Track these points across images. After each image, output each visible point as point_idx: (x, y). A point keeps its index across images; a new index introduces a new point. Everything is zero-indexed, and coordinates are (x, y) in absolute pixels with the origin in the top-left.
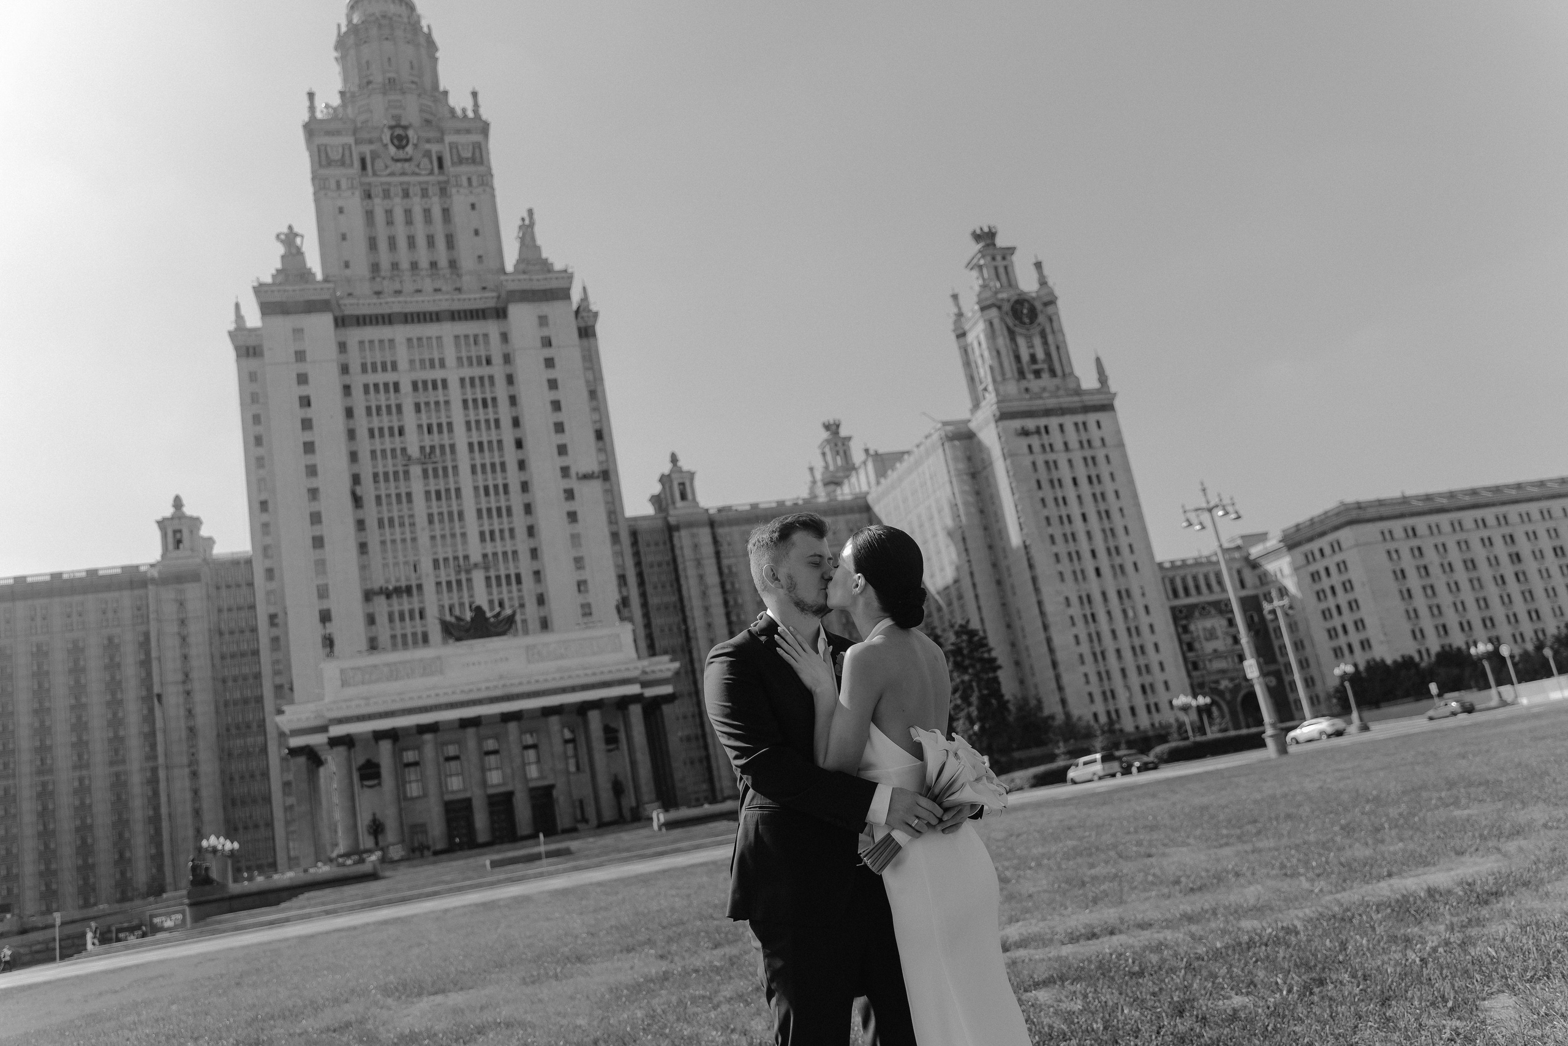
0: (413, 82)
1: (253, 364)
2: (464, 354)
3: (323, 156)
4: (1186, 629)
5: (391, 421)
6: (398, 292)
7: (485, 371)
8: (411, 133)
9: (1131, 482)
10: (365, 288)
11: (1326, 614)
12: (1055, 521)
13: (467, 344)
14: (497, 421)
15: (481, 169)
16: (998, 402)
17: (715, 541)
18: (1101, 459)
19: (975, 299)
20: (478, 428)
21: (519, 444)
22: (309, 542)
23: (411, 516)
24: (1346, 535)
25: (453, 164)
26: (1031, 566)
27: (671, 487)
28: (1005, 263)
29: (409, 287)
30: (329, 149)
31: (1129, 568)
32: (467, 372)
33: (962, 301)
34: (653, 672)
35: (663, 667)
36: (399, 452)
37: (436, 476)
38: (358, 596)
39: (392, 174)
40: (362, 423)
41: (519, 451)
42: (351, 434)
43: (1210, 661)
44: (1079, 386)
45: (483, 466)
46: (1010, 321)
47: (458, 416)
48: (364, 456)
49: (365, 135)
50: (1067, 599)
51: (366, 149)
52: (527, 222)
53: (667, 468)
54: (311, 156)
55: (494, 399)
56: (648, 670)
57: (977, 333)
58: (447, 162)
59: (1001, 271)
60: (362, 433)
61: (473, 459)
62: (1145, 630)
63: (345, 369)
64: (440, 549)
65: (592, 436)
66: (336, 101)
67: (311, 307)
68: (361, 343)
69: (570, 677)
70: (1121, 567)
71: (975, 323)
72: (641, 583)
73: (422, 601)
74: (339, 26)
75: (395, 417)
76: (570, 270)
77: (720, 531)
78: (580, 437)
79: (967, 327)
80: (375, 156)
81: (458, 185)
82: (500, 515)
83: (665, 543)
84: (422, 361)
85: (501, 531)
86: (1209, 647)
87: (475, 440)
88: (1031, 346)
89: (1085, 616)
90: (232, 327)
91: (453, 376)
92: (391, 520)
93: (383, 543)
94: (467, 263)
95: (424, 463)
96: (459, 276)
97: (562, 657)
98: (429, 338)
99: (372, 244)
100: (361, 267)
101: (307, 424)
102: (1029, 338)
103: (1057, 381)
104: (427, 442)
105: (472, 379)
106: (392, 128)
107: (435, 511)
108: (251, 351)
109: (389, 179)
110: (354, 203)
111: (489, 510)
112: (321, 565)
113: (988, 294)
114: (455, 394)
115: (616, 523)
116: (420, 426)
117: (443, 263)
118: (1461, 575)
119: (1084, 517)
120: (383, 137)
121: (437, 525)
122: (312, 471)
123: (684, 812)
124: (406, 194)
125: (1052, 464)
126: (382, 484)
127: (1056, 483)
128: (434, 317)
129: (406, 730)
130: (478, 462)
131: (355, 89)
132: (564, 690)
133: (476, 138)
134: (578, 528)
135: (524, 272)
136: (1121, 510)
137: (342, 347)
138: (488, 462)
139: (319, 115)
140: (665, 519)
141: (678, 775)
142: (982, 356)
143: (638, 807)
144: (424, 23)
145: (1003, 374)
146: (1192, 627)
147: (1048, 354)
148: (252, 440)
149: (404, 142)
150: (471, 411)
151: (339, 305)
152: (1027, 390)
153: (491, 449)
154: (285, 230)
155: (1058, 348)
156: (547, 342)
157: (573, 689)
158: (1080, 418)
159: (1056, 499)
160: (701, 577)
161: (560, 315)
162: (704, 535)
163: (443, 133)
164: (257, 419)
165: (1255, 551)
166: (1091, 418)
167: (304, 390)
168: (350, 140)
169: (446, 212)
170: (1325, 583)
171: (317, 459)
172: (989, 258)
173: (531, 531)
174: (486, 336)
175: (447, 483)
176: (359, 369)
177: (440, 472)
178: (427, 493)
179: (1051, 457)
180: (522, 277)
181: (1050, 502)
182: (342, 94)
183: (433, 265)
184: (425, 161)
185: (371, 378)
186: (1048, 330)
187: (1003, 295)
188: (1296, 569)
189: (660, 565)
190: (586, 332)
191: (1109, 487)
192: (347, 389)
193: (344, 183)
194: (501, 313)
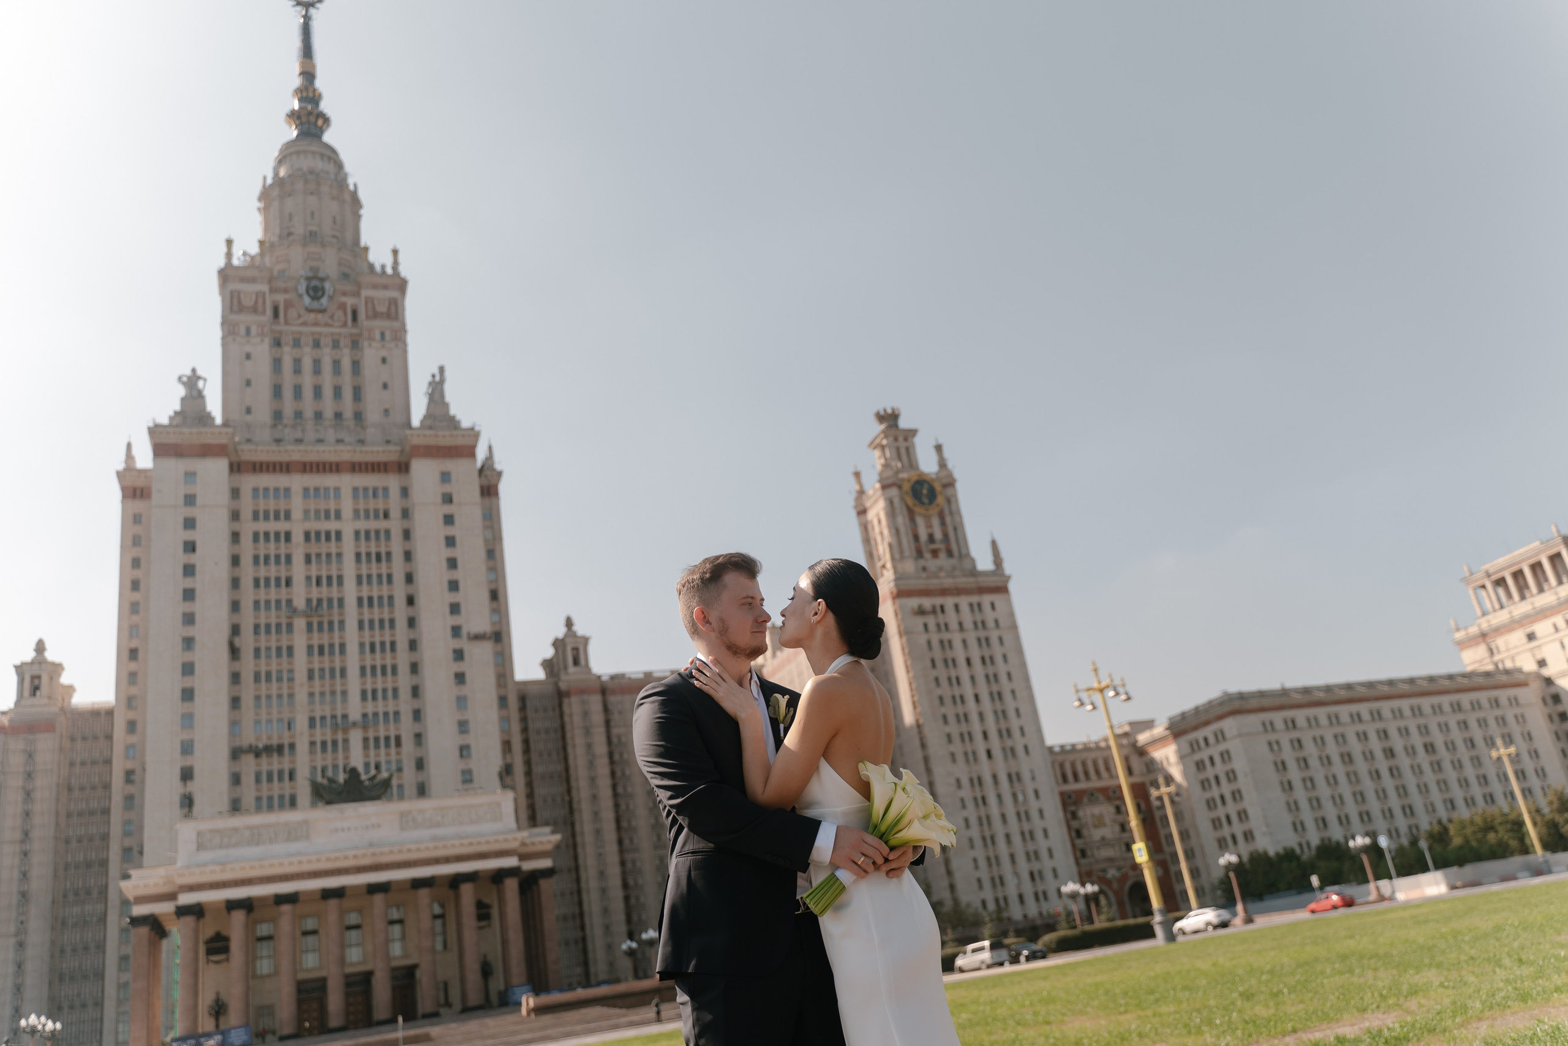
0: (334, 236)
1: (139, 505)
2: (361, 506)
3: (235, 301)
4: (1074, 815)
5: (278, 571)
6: (299, 441)
7: (382, 524)
8: (327, 285)
9: (1023, 665)
10: (265, 435)
11: (1210, 804)
12: (948, 700)
13: (366, 497)
14: (390, 576)
15: (396, 324)
16: (896, 580)
17: (606, 709)
18: (994, 640)
19: (876, 477)
20: (369, 582)
21: (411, 601)
22: (178, 694)
23: (291, 671)
24: (1229, 725)
25: (367, 317)
26: (923, 746)
27: (564, 651)
28: (906, 444)
29: (311, 435)
30: (242, 296)
31: (1020, 751)
32: (363, 525)
33: (864, 479)
34: (533, 844)
35: (544, 839)
36: (284, 603)
37: (320, 629)
38: (224, 752)
39: (304, 324)
40: (247, 572)
41: (410, 609)
42: (235, 583)
43: (1098, 848)
44: (974, 567)
45: (371, 622)
46: (910, 501)
47: (349, 569)
48: (247, 605)
49: (280, 284)
50: (958, 781)
51: (281, 298)
52: (437, 378)
53: (560, 632)
54: (223, 301)
55: (389, 554)
56: (528, 841)
57: (877, 511)
58: (362, 315)
59: (903, 451)
60: (247, 582)
61: (361, 614)
62: (1035, 815)
63: (235, 516)
64: (318, 707)
65: (485, 596)
66: (254, 249)
67: (206, 451)
68: (256, 490)
69: (445, 847)
70: (1012, 750)
71: (876, 501)
72: (527, 750)
73: (293, 762)
74: (265, 178)
75: (283, 567)
76: (477, 428)
77: (612, 699)
78: (474, 597)
79: (868, 504)
80: (288, 305)
81: (371, 339)
82: (384, 673)
83: (554, 710)
84: (317, 512)
85: (385, 691)
86: (1097, 834)
87: (365, 595)
88: (929, 526)
89: (975, 799)
90: (121, 466)
91: (348, 528)
92: (268, 675)
93: (258, 698)
94: (373, 414)
95: (308, 616)
96: (364, 428)
97: (438, 825)
98: (327, 489)
99: (277, 391)
100: (263, 413)
101: (189, 570)
102: (928, 519)
103: (953, 562)
104: (315, 594)
105: (367, 533)
106: (308, 279)
107: (316, 666)
108: (138, 492)
109: (302, 329)
110: (262, 350)
111: (373, 668)
112: (188, 720)
113: (889, 473)
114: (348, 546)
115: (505, 686)
116: (308, 578)
117: (348, 413)
118: (1339, 769)
119: (977, 698)
120: (299, 287)
121: (317, 682)
122: (189, 619)
123: (555, 997)
124: (317, 344)
125: (946, 644)
126: (263, 636)
127: (950, 663)
128: (334, 467)
129: (262, 900)
130: (366, 617)
131: (275, 239)
132: (437, 861)
133: (393, 294)
134: (466, 690)
135: (430, 428)
136: (1013, 692)
137: (235, 493)
138: (376, 617)
139: (235, 262)
140: (556, 684)
141: (551, 957)
142: (881, 533)
143: (507, 990)
144: (351, 181)
145: (901, 552)
146: (1081, 814)
147: (946, 536)
148: (128, 584)
149: (320, 294)
150: (364, 565)
151: (236, 451)
152: (924, 569)
153: (381, 605)
154: (188, 372)
155: (955, 529)
156: (448, 499)
157: (447, 860)
158: (975, 599)
159: (949, 679)
160: (589, 746)
161: (464, 474)
162: (595, 703)
163: (359, 286)
164: (136, 563)
165: (1143, 738)
166: (986, 599)
167: (189, 535)
168: (265, 288)
169: (356, 365)
170: (1210, 773)
171: (197, 607)
172: (891, 439)
173: (416, 691)
174: (386, 489)
175: (332, 638)
176: (250, 516)
177: (326, 626)
178: (310, 648)
179: (946, 636)
180: (428, 432)
181: (944, 682)
182: (261, 243)
183: (338, 416)
184: (339, 314)
185: (262, 526)
186: (946, 511)
187: (904, 475)
188: (1182, 758)
189: (547, 732)
190: (489, 490)
191: (1002, 668)
192: (235, 537)
193: (254, 330)
194: (403, 467)
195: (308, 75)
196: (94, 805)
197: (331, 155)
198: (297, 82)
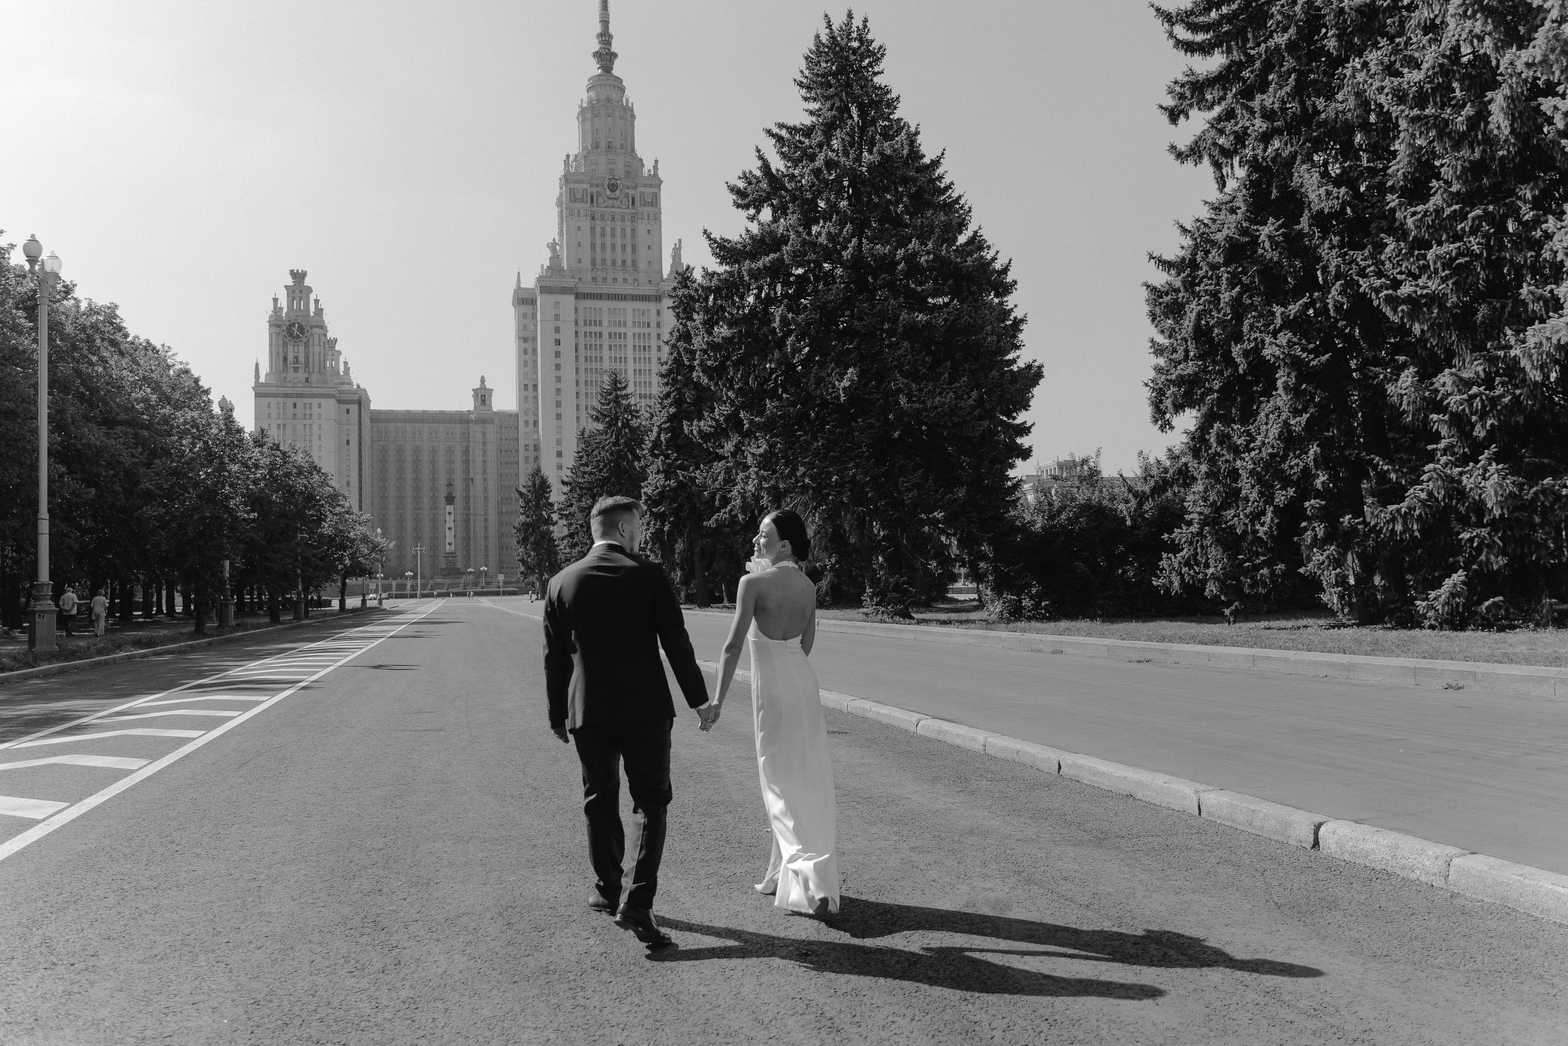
0: (621, 145)
2: (637, 320)
3: (572, 195)
5: (597, 355)
6: (606, 279)
7: (647, 330)
8: (619, 182)
10: (588, 277)
13: (639, 315)
14: (650, 359)
15: (656, 209)
20: (640, 362)
22: (554, 416)
25: (640, 204)
29: (611, 276)
30: (576, 192)
32: (637, 330)
36: (599, 370)
39: (607, 206)
40: (582, 353)
42: (577, 357)
45: (640, 383)
47: (630, 354)
48: (582, 370)
49: (595, 182)
51: (594, 190)
52: (677, 247)
55: (650, 347)
58: (637, 202)
60: (582, 359)
61: (635, 378)
63: (576, 323)
67: (564, 291)
68: (585, 309)
74: (582, 102)
75: (598, 351)
80: (599, 195)
81: (642, 217)
84: (615, 322)
87: (637, 368)
90: (515, 286)
91: (630, 332)
94: (642, 265)
96: (637, 272)
98: (620, 309)
99: (593, 246)
100: (586, 263)
104: (613, 367)
105: (639, 335)
106: (608, 177)
108: (525, 301)
109: (605, 209)
110: (586, 224)
112: (559, 428)
114: (630, 342)
116: (610, 358)
117: (629, 263)
120: (604, 183)
124: (613, 219)
128: (623, 298)
130: (638, 380)
131: (589, 145)
133: (656, 190)
137: (576, 309)
138: (643, 381)
139: (571, 168)
149: (615, 188)
150: (637, 353)
151: (576, 288)
153: (645, 374)
154: (552, 242)
163: (636, 183)
164: (525, 340)
167: (557, 336)
168: (587, 186)
169: (634, 233)
171: (561, 373)
174: (649, 310)
176: (583, 323)
183: (624, 262)
184: (625, 200)
185: (588, 329)
192: (577, 334)
193: (582, 212)
194: (658, 299)
195: (605, 22)
196: (511, 459)
197: (618, 85)
198: (598, 29)
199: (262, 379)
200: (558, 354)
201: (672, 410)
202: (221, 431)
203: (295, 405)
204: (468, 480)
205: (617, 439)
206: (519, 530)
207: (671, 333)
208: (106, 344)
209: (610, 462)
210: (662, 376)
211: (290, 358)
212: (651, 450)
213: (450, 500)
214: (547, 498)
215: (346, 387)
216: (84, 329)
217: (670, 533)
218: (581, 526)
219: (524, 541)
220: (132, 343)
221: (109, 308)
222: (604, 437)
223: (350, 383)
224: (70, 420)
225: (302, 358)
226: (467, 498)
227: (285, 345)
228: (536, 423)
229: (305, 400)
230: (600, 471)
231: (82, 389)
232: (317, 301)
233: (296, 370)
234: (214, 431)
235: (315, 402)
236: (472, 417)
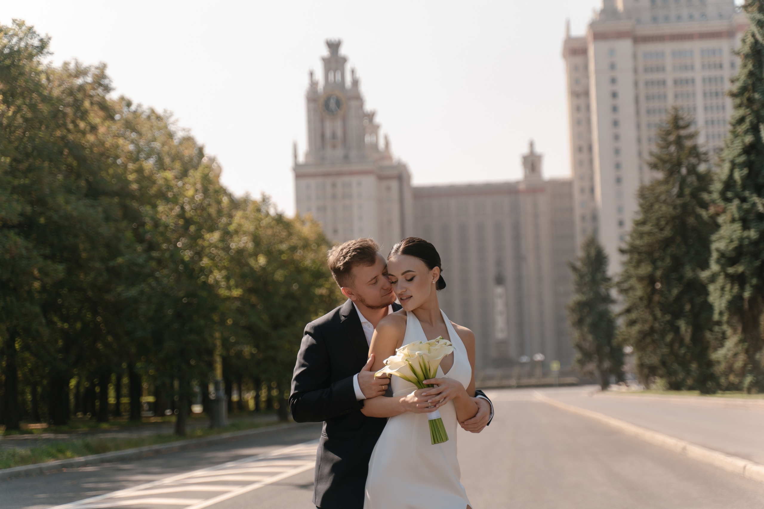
1: (577, 60)
2: (706, 62)
5: (660, 105)
7: (718, 73)
10: (647, 17)
13: (709, 55)
20: (712, 110)
22: (614, 180)
29: (673, 14)
32: (708, 73)
40: (643, 105)
42: (638, 112)
48: (644, 125)
60: (644, 112)
63: (635, 71)
67: (620, 35)
68: (645, 54)
84: (680, 66)
87: (709, 118)
91: (698, 75)
96: (705, 6)
98: (685, 51)
105: (710, 79)
108: (577, 52)
112: (619, 194)
114: (699, 87)
122: (616, 137)
128: (690, 37)
137: (635, 56)
148: (575, 107)
150: (708, 99)
167: (613, 88)
171: (620, 131)
174: (720, 49)
176: (643, 70)
185: (650, 77)
192: (636, 84)
194: (730, 34)
199: (301, 159)
200: (615, 109)
201: (749, 139)
202: (196, 190)
203: (334, 185)
204: (519, 258)
205: (681, 189)
206: (573, 310)
207: (744, 41)
208: (96, 108)
209: (674, 218)
210: (733, 95)
211: (328, 133)
212: (723, 194)
213: (500, 280)
214: (604, 272)
215: (386, 163)
216: (71, 92)
217: (752, 300)
218: (641, 299)
219: (579, 323)
220: (135, 112)
221: (97, 68)
222: (663, 188)
223: (390, 158)
224: (47, 191)
225: (339, 133)
226: (519, 279)
227: (322, 121)
228: (592, 190)
229: (346, 179)
230: (662, 230)
231: (70, 160)
232: (353, 72)
233: (334, 147)
234: (190, 192)
235: (354, 180)
236: (522, 187)
